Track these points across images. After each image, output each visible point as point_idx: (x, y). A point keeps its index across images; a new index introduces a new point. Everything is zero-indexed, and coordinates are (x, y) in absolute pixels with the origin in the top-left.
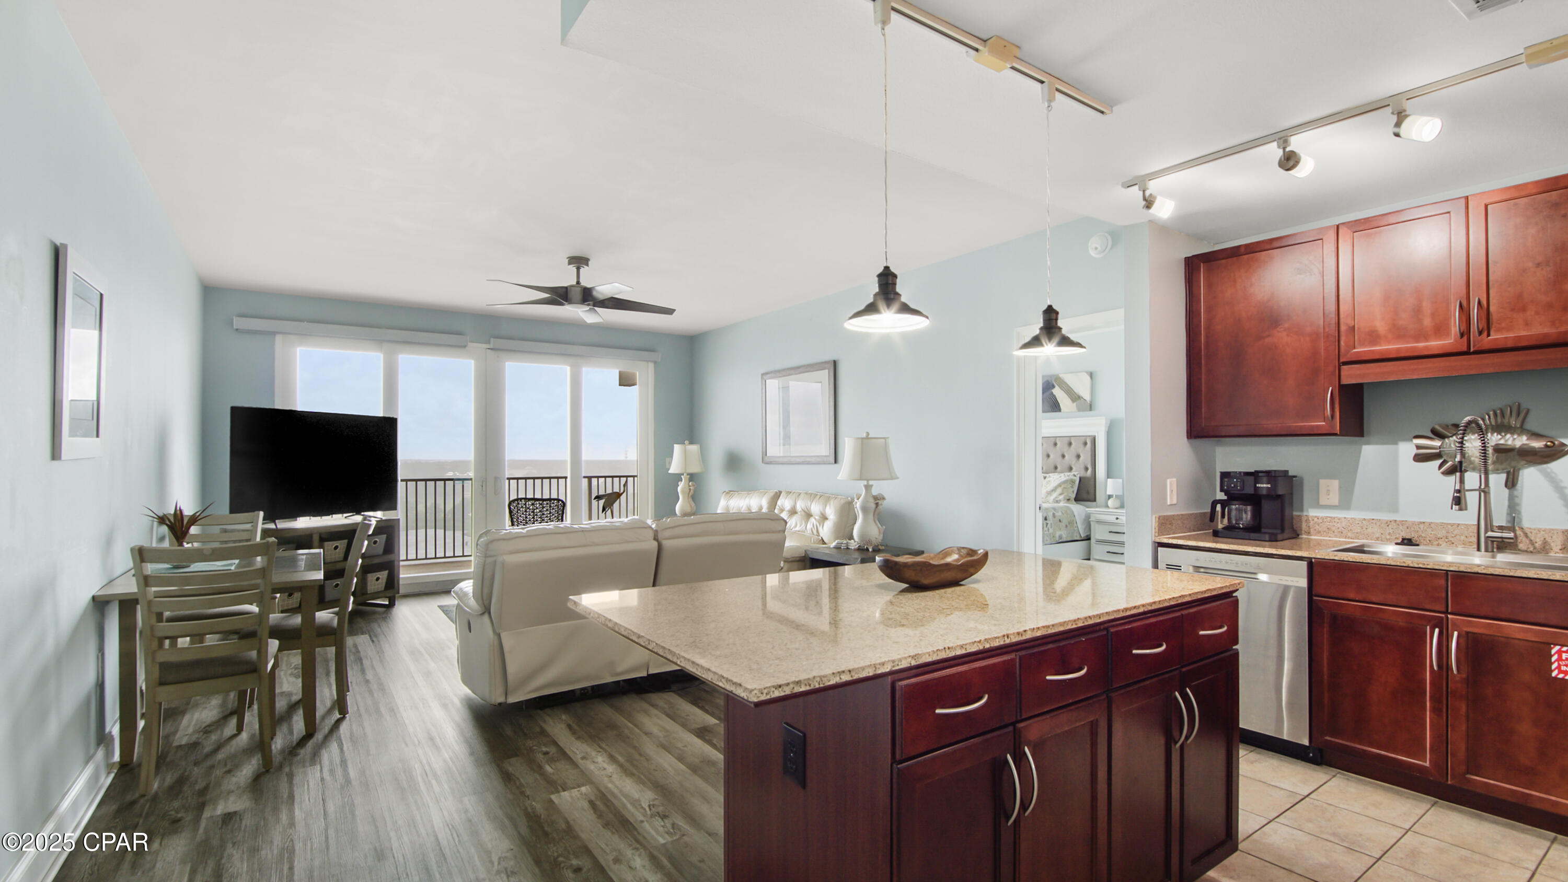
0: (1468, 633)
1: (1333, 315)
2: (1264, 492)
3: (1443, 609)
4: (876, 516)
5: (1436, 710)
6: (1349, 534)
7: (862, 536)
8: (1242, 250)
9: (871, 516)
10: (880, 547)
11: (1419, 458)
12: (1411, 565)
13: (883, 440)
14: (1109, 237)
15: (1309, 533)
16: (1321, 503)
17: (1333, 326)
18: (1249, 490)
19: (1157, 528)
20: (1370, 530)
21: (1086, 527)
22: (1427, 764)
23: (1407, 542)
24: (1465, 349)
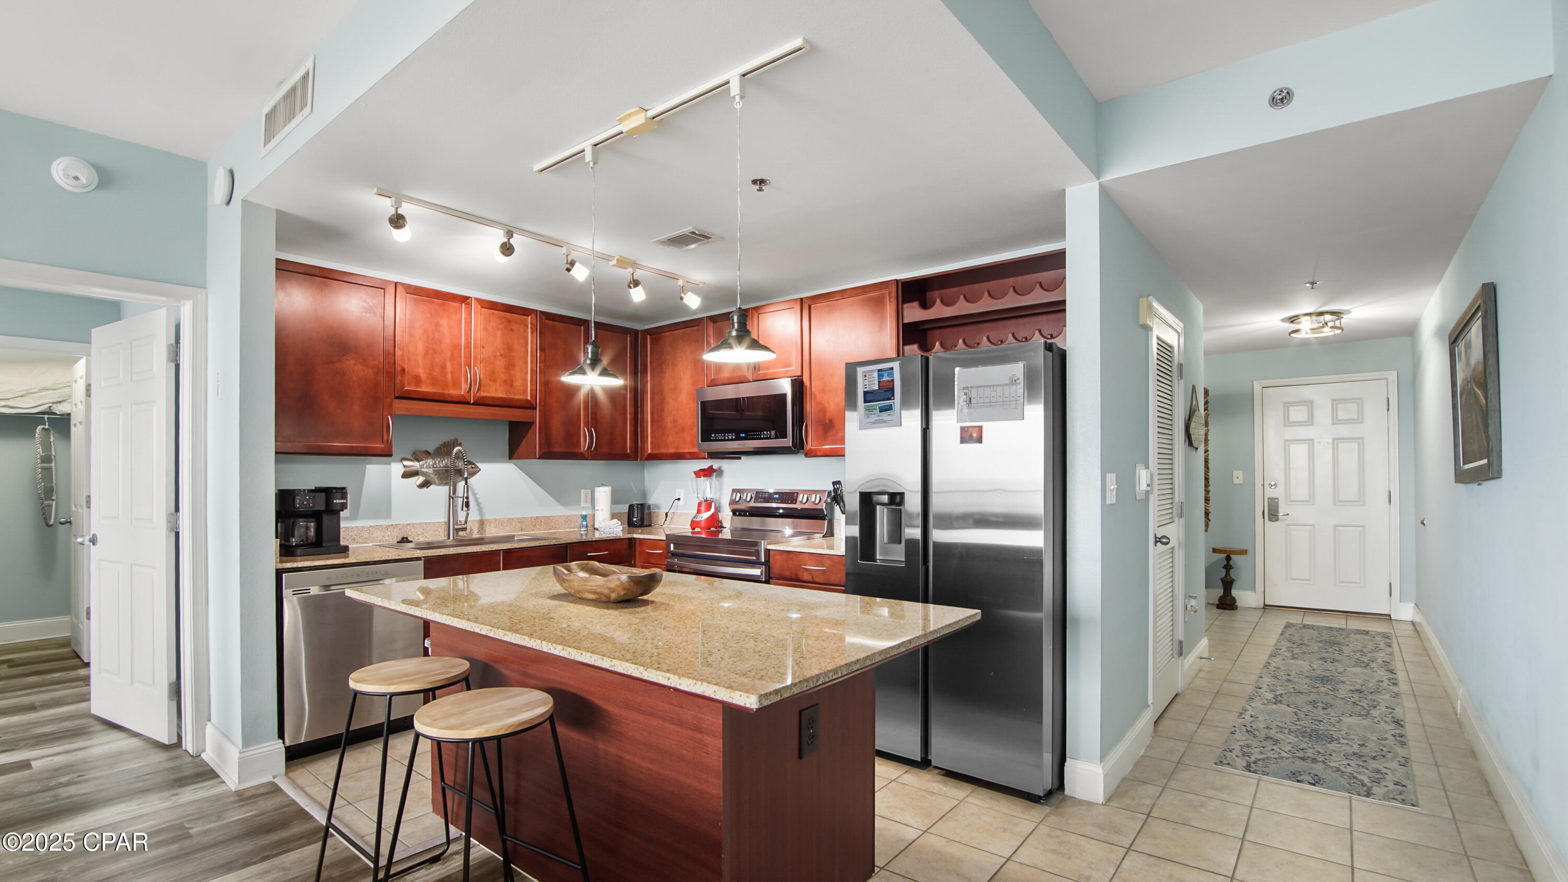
1: (391, 356)
6: (360, 540)
11: (407, 475)
14: (94, 173)
16: (352, 515)
17: (391, 365)
18: (320, 507)
20: (375, 535)
23: (406, 540)
24: (468, 400)
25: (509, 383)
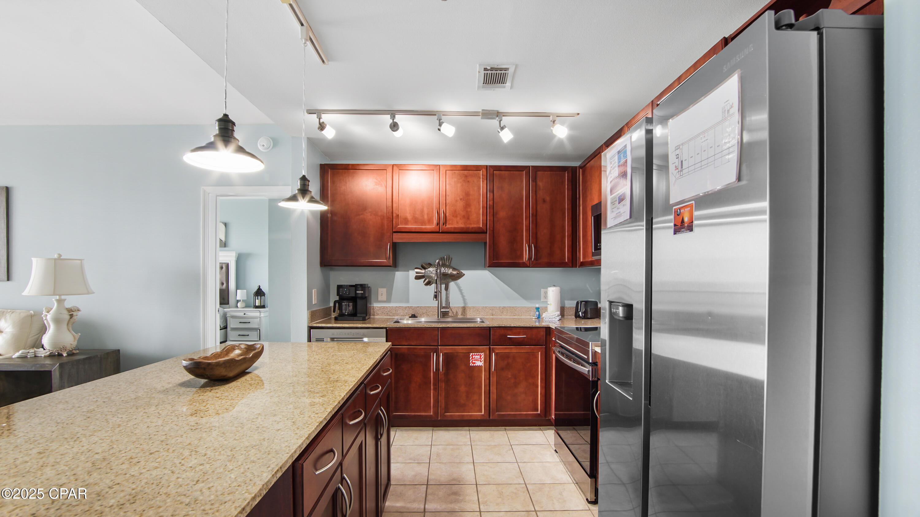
0: (445, 353)
1: (390, 208)
2: (360, 296)
3: (437, 344)
4: (70, 325)
5: (435, 389)
6: (391, 314)
7: (54, 343)
8: (350, 167)
9: (65, 326)
10: (75, 352)
11: (417, 278)
12: (426, 326)
13: (80, 261)
14: (272, 141)
15: (374, 315)
16: (379, 300)
17: (390, 214)
18: (352, 295)
19: (310, 318)
20: (399, 312)
21: (223, 321)
22: (432, 414)
23: (413, 316)
24: (438, 230)
25: (467, 217)
